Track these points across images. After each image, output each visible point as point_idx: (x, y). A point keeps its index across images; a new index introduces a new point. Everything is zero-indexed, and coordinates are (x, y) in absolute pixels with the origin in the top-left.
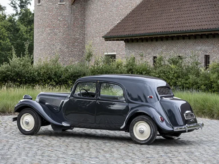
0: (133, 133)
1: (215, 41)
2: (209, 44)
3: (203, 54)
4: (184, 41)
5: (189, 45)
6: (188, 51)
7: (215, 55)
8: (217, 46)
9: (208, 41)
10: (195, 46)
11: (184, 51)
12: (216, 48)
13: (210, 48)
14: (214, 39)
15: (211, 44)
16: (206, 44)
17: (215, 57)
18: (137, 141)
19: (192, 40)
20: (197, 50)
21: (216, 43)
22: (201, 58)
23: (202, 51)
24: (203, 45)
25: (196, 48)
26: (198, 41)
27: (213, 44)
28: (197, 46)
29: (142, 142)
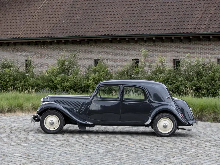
0: (157, 127)
1: (37, 48)
2: (31, 50)
3: (23, 59)
4: (2, 48)
5: (7, 51)
6: (7, 56)
7: (38, 60)
8: (40, 52)
9: (29, 48)
10: (14, 52)
11: (1, 56)
12: (39, 54)
13: (32, 53)
14: (36, 46)
15: (33, 50)
16: (27, 50)
17: (37, 62)
18: (161, 134)
19: (11, 47)
20: (17, 55)
21: (39, 50)
22: (22, 62)
23: (22, 57)
24: (24, 51)
25: (16, 54)
26: (18, 48)
27: (35, 50)
28: (17, 52)
29: (165, 135)
